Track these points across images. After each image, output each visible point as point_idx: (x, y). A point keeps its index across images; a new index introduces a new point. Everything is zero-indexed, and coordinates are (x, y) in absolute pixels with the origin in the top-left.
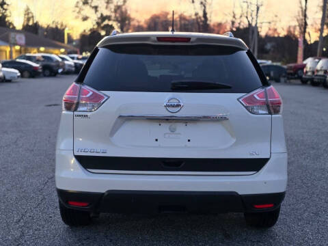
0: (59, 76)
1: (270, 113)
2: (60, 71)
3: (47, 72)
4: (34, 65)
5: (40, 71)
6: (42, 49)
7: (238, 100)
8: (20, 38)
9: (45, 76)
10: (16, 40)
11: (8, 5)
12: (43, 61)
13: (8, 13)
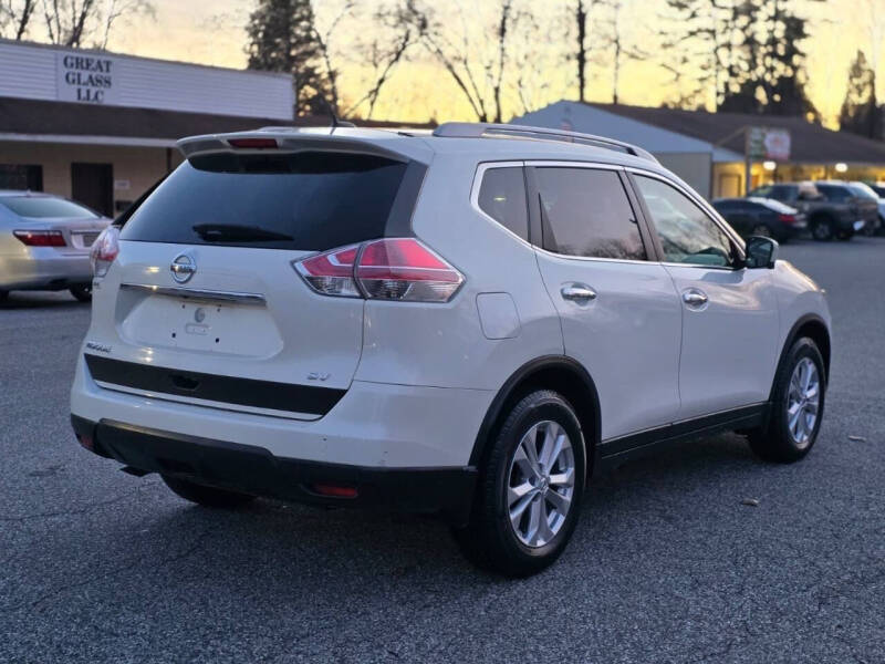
0: (856, 238)
1: (363, 296)
2: (858, 225)
3: (823, 229)
4: (785, 209)
5: (803, 225)
6: (841, 167)
7: (292, 263)
8: (776, 141)
9: (817, 239)
10: (763, 148)
11: (803, 55)
12: (818, 199)
13: (801, 77)
